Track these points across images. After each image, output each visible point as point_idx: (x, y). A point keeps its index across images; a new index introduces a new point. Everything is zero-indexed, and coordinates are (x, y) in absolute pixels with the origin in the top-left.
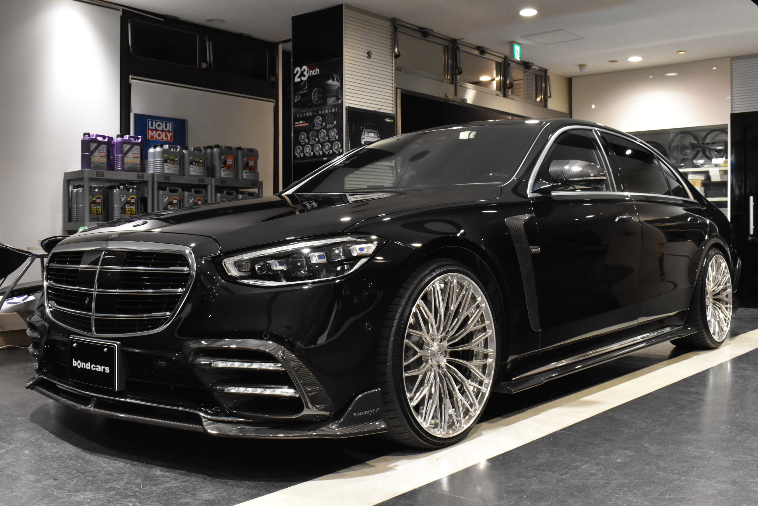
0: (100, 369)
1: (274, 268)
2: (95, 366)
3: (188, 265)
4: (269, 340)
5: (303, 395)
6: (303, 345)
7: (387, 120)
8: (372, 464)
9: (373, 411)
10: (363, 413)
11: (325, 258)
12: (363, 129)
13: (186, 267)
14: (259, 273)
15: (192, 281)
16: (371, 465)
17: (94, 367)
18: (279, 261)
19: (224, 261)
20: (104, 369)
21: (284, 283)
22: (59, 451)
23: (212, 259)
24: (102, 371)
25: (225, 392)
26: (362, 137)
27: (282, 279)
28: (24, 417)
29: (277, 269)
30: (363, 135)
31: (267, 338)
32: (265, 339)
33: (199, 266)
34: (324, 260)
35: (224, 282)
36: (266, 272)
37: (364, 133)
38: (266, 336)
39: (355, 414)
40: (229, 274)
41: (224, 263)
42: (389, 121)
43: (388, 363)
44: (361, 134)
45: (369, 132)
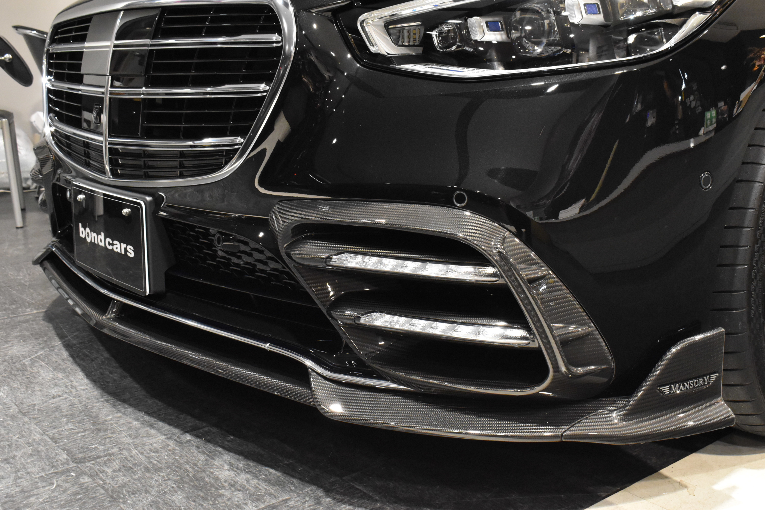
0: (119, 247)
1: (478, 37)
2: (111, 242)
3: (278, 30)
4: (465, 208)
5: (548, 346)
6: (537, 217)
8: (678, 479)
9: (704, 381)
10: (684, 385)
11: (601, 13)
13: (276, 35)
14: (440, 48)
15: (287, 67)
16: (676, 482)
17: (110, 244)
18: (490, 19)
19: (361, 18)
20: (126, 249)
21: (500, 71)
22: (60, 393)
23: (332, 14)
24: (123, 252)
25: (362, 324)
27: (496, 63)
28: (37, 309)
29: (482, 40)
31: (463, 205)
32: (459, 205)
33: (304, 32)
34: (599, 18)
35: (359, 67)
36: (458, 47)
38: (460, 199)
39: (666, 390)
40: (373, 49)
41: (361, 24)
43: (740, 267)
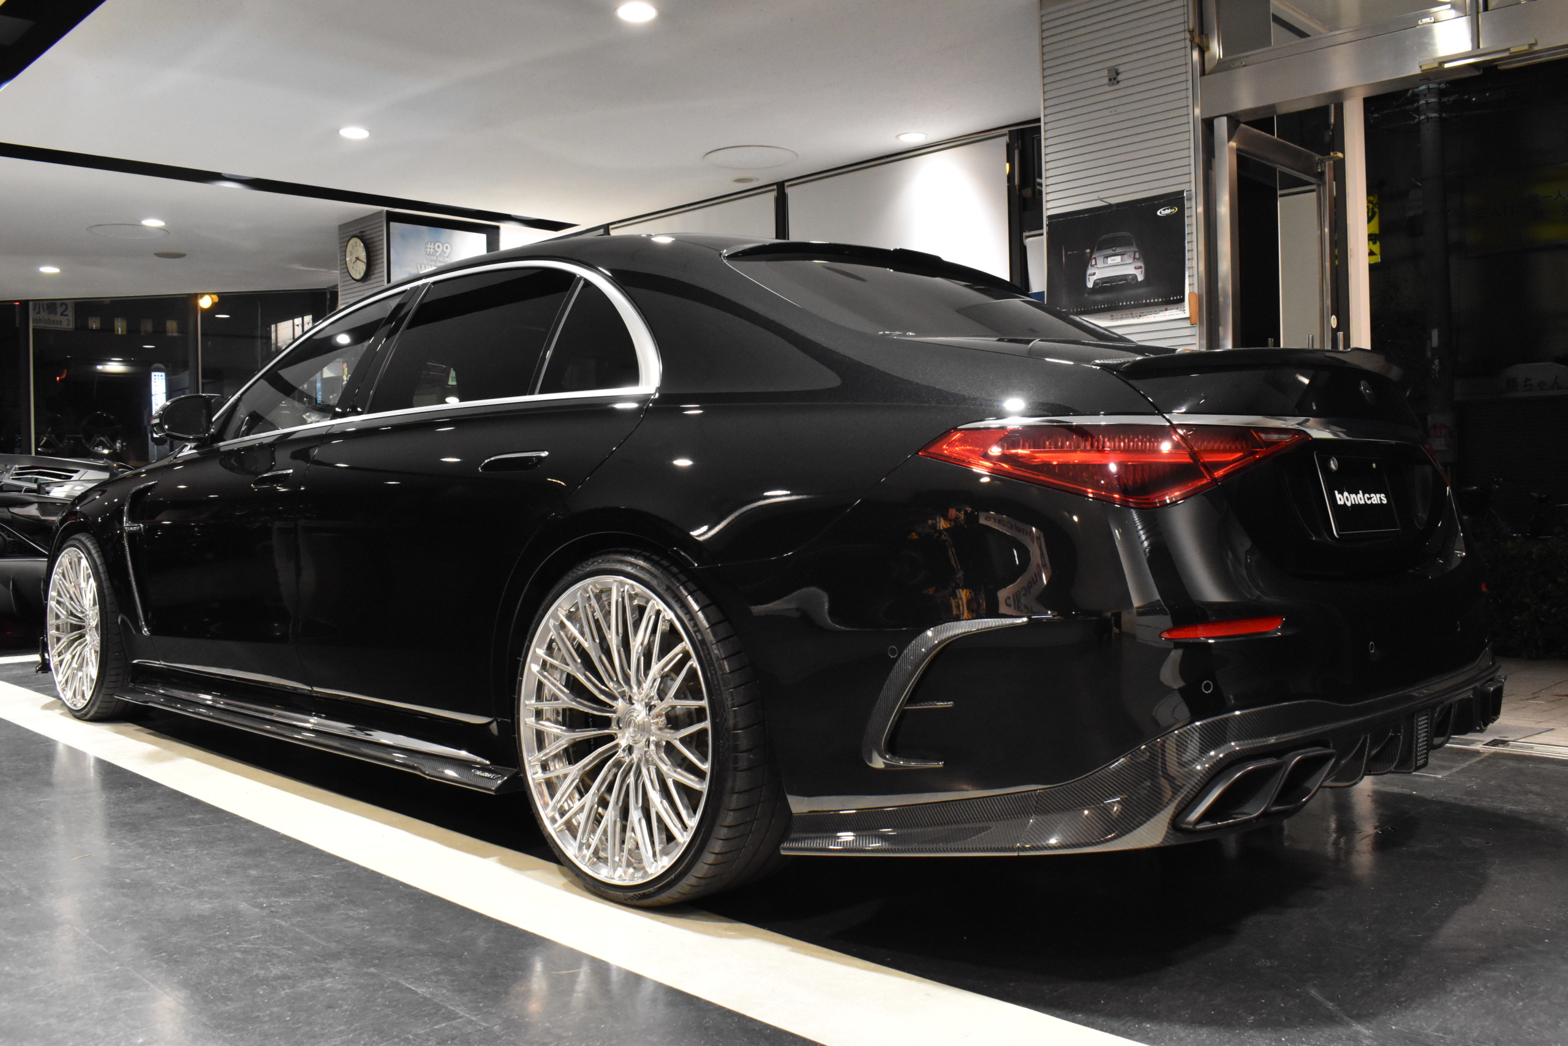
7: (1162, 212)
12: (1092, 253)
26: (1089, 271)
30: (1092, 266)
37: (1093, 262)
42: (1168, 211)
44: (1087, 266)
45: (1107, 257)
